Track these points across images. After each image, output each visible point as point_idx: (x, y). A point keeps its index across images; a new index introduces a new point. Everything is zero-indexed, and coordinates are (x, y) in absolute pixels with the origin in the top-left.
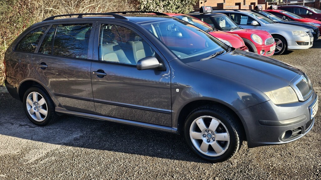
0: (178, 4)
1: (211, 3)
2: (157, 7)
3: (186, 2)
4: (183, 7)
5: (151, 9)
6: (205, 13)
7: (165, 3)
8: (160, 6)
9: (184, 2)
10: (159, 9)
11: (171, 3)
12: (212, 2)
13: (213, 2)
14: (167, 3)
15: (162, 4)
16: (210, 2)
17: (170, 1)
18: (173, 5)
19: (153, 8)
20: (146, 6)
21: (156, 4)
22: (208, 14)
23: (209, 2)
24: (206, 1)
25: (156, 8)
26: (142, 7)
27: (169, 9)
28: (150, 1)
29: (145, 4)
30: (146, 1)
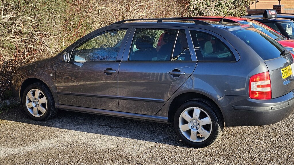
0: (229, 5)
1: (263, 4)
2: (208, 8)
3: (239, 3)
4: (235, 9)
5: (201, 10)
6: (269, 18)
7: (216, 4)
8: (210, 7)
9: (237, 2)
10: (209, 10)
11: (223, 3)
12: (264, 2)
13: (266, 2)
14: (217, 3)
15: (213, 4)
16: (263, 2)
17: (221, 2)
18: (225, 6)
19: (203, 9)
20: (195, 6)
21: (206, 4)
22: (272, 19)
23: (261, 2)
24: (258, 1)
25: (206, 9)
26: (192, 8)
27: (220, 10)
28: (200, 1)
29: (195, 4)
30: (196, 1)
